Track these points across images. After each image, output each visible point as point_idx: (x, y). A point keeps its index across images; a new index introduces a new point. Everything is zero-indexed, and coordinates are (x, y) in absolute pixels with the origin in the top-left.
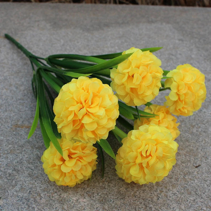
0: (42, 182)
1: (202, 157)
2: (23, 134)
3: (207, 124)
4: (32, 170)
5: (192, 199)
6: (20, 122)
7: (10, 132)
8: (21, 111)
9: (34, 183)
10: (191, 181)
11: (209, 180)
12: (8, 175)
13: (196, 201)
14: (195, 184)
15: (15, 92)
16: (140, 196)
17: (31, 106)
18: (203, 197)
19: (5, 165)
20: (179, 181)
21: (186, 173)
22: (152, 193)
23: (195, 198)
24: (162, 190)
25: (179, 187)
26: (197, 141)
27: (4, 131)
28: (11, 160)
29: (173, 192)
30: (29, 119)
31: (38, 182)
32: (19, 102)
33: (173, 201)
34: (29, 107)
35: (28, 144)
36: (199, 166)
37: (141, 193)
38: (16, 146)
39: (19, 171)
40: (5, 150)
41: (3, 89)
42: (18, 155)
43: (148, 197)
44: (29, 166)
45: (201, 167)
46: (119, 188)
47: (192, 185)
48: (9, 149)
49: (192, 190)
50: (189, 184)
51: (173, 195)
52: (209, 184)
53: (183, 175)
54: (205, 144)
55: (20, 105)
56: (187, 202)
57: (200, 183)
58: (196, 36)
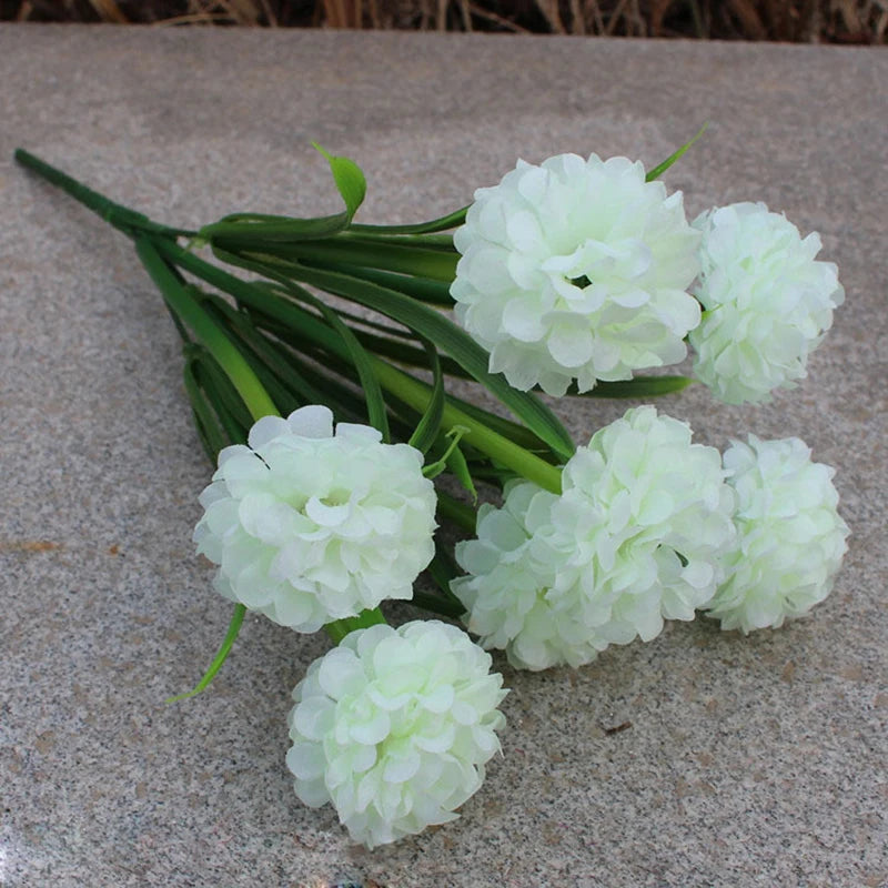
1: (646, 693)
5: (558, 863)
10: (573, 788)
11: (652, 789)
13: (574, 872)
14: (586, 805)
18: (609, 859)
20: (522, 788)
21: (559, 756)
23: (571, 861)
25: (513, 811)
29: (483, 830)
33: (477, 870)
36: (622, 728)
45: (631, 733)
46: (264, 803)
47: (573, 806)
49: (567, 829)
50: (560, 801)
51: (481, 843)
52: (645, 804)
53: (544, 761)
54: (673, 638)
56: (532, 877)
57: (611, 798)
58: (753, 171)
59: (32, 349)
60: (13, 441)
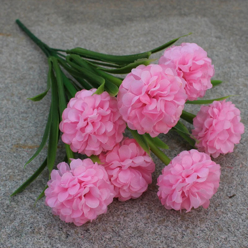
0: (46, 215)
1: (238, 185)
2: (26, 156)
3: (246, 143)
4: (34, 200)
5: (223, 237)
6: (23, 141)
7: (10, 154)
8: (23, 128)
9: (36, 217)
10: (223, 214)
11: (245, 213)
12: (5, 207)
13: (228, 239)
14: (228, 219)
15: (17, 103)
16: (161, 233)
17: (35, 121)
18: (237, 235)
19: (2, 194)
20: (209, 215)
21: (217, 205)
22: (177, 229)
23: (227, 236)
24: (188, 226)
25: (208, 222)
26: (233, 164)
27: (2, 152)
28: (9, 188)
29: (201, 228)
30: (33, 137)
31: (41, 216)
32: (22, 117)
33: (201, 240)
34: (33, 122)
35: (30, 168)
36: (234, 196)
37: (163, 229)
38: (17, 171)
39: (19, 202)
40: (3, 176)
41: (3, 100)
42: (19, 182)
43: (171, 234)
44: (31, 195)
45: (236, 197)
46: (137, 222)
47: (224, 220)
48: (8, 174)
49: (224, 226)
50: (220, 218)
51: (201, 232)
52: (244, 218)
53: (214, 207)
54: (242, 169)
55: (23, 119)
56: (217, 241)
57: (234, 217)
58: (237, 32)
59: (42, 87)
60: (42, 116)
